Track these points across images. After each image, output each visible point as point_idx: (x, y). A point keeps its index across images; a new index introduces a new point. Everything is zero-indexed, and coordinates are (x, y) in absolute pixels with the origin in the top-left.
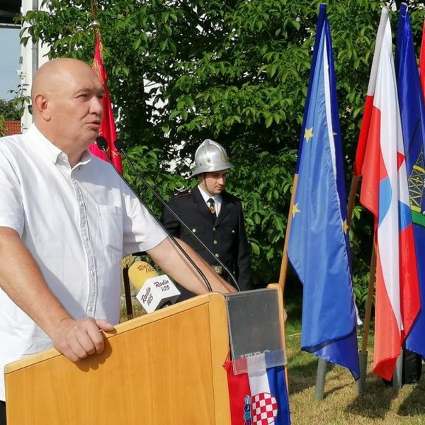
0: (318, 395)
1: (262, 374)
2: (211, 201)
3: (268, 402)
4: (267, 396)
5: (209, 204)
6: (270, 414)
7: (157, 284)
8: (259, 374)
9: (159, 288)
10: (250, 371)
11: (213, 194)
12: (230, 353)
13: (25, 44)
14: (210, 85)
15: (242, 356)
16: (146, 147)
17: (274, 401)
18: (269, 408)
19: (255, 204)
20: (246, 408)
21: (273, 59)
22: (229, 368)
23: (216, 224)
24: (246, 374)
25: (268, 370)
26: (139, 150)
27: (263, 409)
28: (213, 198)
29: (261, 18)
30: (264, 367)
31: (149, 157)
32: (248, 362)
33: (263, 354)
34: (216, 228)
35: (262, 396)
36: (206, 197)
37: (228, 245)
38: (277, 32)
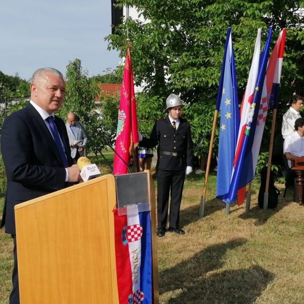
0: (227, 212)
1: (136, 215)
2: (174, 123)
3: (138, 229)
4: (138, 226)
5: (173, 124)
6: (139, 235)
7: (88, 169)
8: (133, 216)
9: (90, 171)
10: (129, 213)
11: (176, 119)
12: (117, 204)
13: (110, 50)
14: (187, 68)
15: (125, 206)
16: (158, 96)
17: (141, 228)
18: (139, 232)
19: (207, 123)
20: (123, 232)
21: (214, 54)
22: (116, 213)
23: (176, 133)
24: (126, 216)
25: (139, 213)
26: (155, 98)
27: (136, 233)
28: (175, 121)
29: (209, 35)
30: (137, 211)
31: (159, 101)
32: (128, 210)
33: (137, 206)
34: (176, 135)
35: (135, 226)
36: (172, 120)
37: (181, 143)
38: (218, 42)
